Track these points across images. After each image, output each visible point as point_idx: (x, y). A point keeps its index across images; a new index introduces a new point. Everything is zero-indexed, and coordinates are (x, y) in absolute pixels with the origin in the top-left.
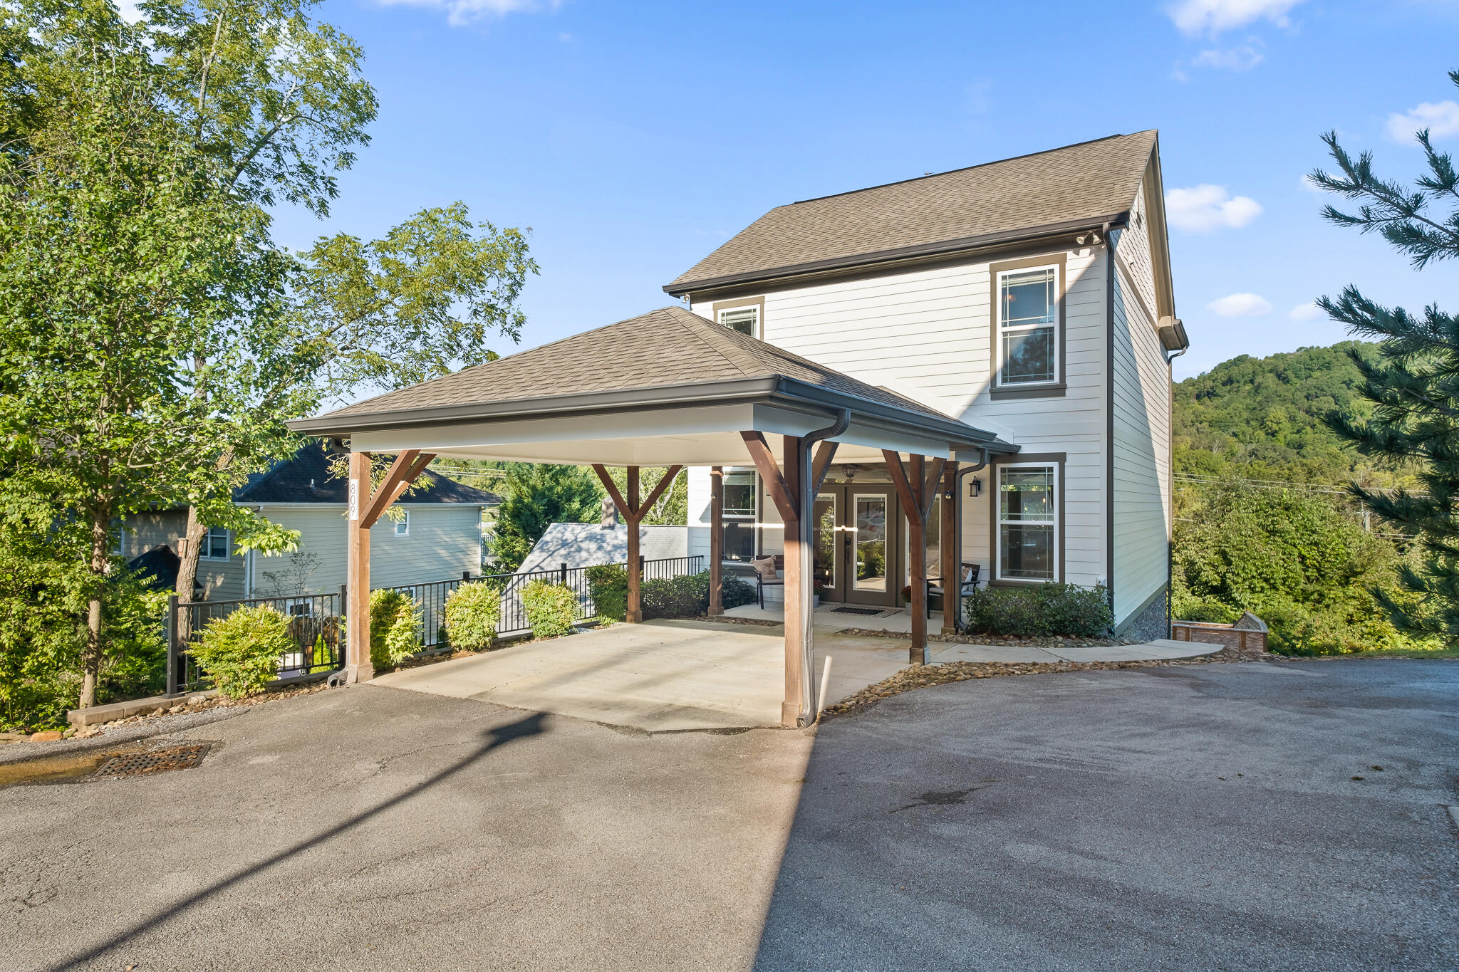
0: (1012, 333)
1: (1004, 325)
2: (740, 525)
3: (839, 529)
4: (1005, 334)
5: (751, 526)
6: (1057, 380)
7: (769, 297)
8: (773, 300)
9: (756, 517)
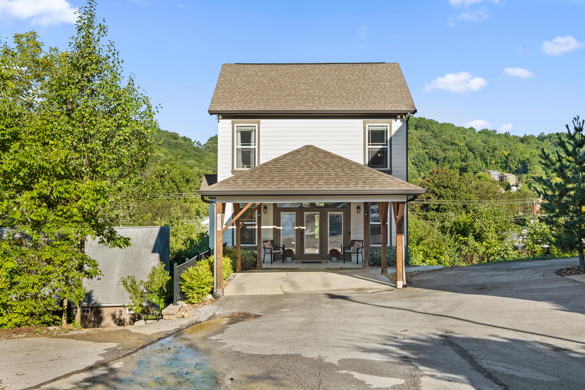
0: (371, 149)
1: (369, 145)
2: (248, 227)
3: (298, 228)
4: (369, 149)
5: (253, 227)
6: (389, 168)
7: (262, 121)
8: (264, 123)
9: (256, 223)
